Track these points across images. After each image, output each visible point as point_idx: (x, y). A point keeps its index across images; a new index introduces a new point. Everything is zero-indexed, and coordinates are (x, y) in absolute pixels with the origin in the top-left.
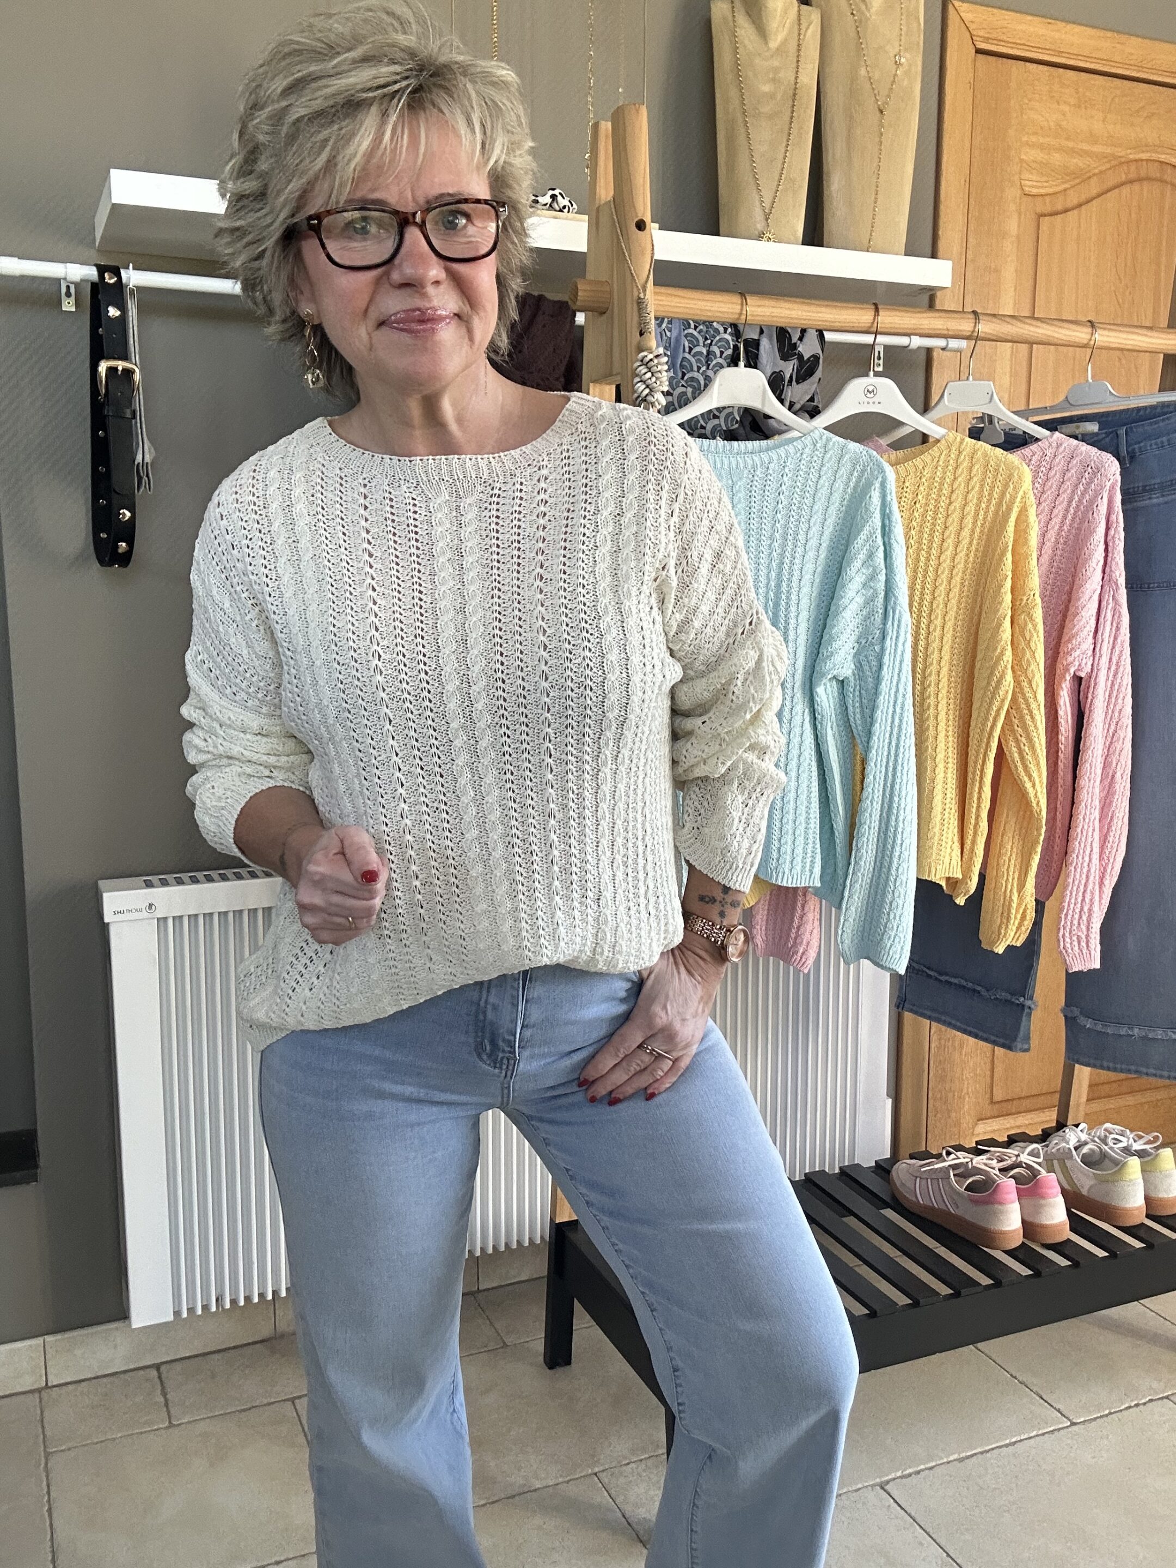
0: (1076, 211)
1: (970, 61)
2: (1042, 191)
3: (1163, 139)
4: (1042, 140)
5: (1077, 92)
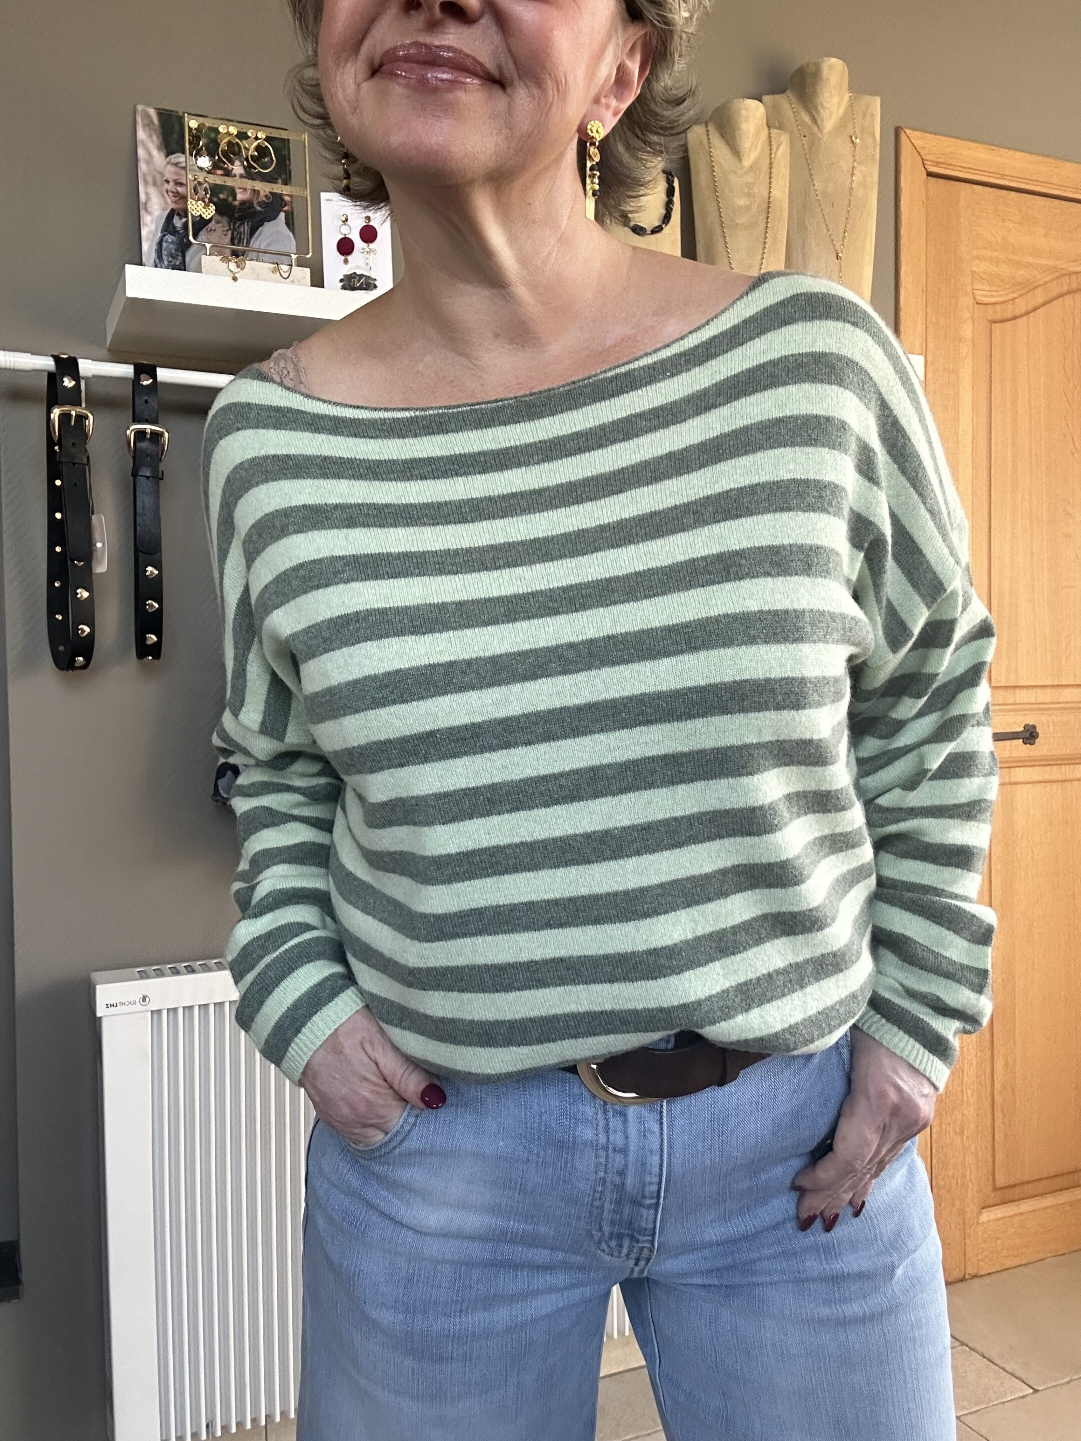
0: (1025, 318)
1: (921, 183)
2: (992, 300)
4: (991, 254)
5: (1020, 211)
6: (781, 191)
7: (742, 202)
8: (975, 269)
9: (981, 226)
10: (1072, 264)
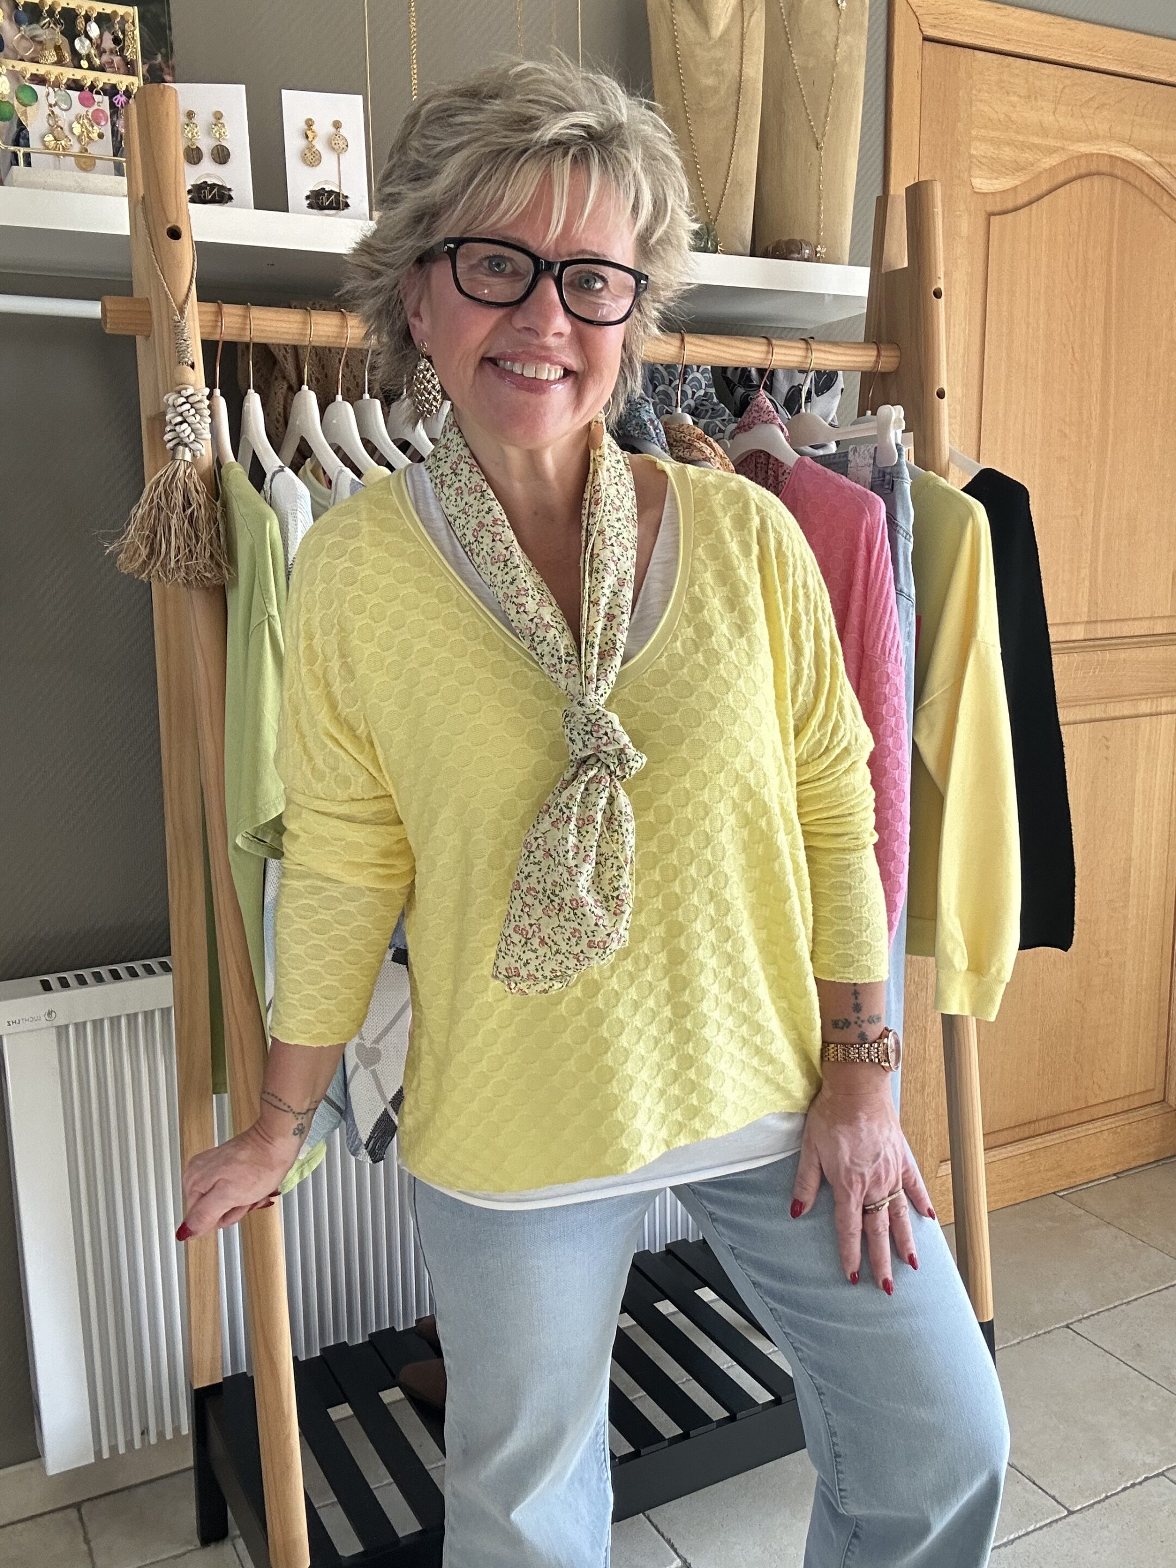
0: (1026, 209)
1: (917, 50)
2: (993, 189)
3: (1113, 130)
4: (993, 134)
5: (1027, 82)
6: (755, 70)
7: (710, 81)
8: (973, 152)
9: (981, 101)
10: (1082, 144)
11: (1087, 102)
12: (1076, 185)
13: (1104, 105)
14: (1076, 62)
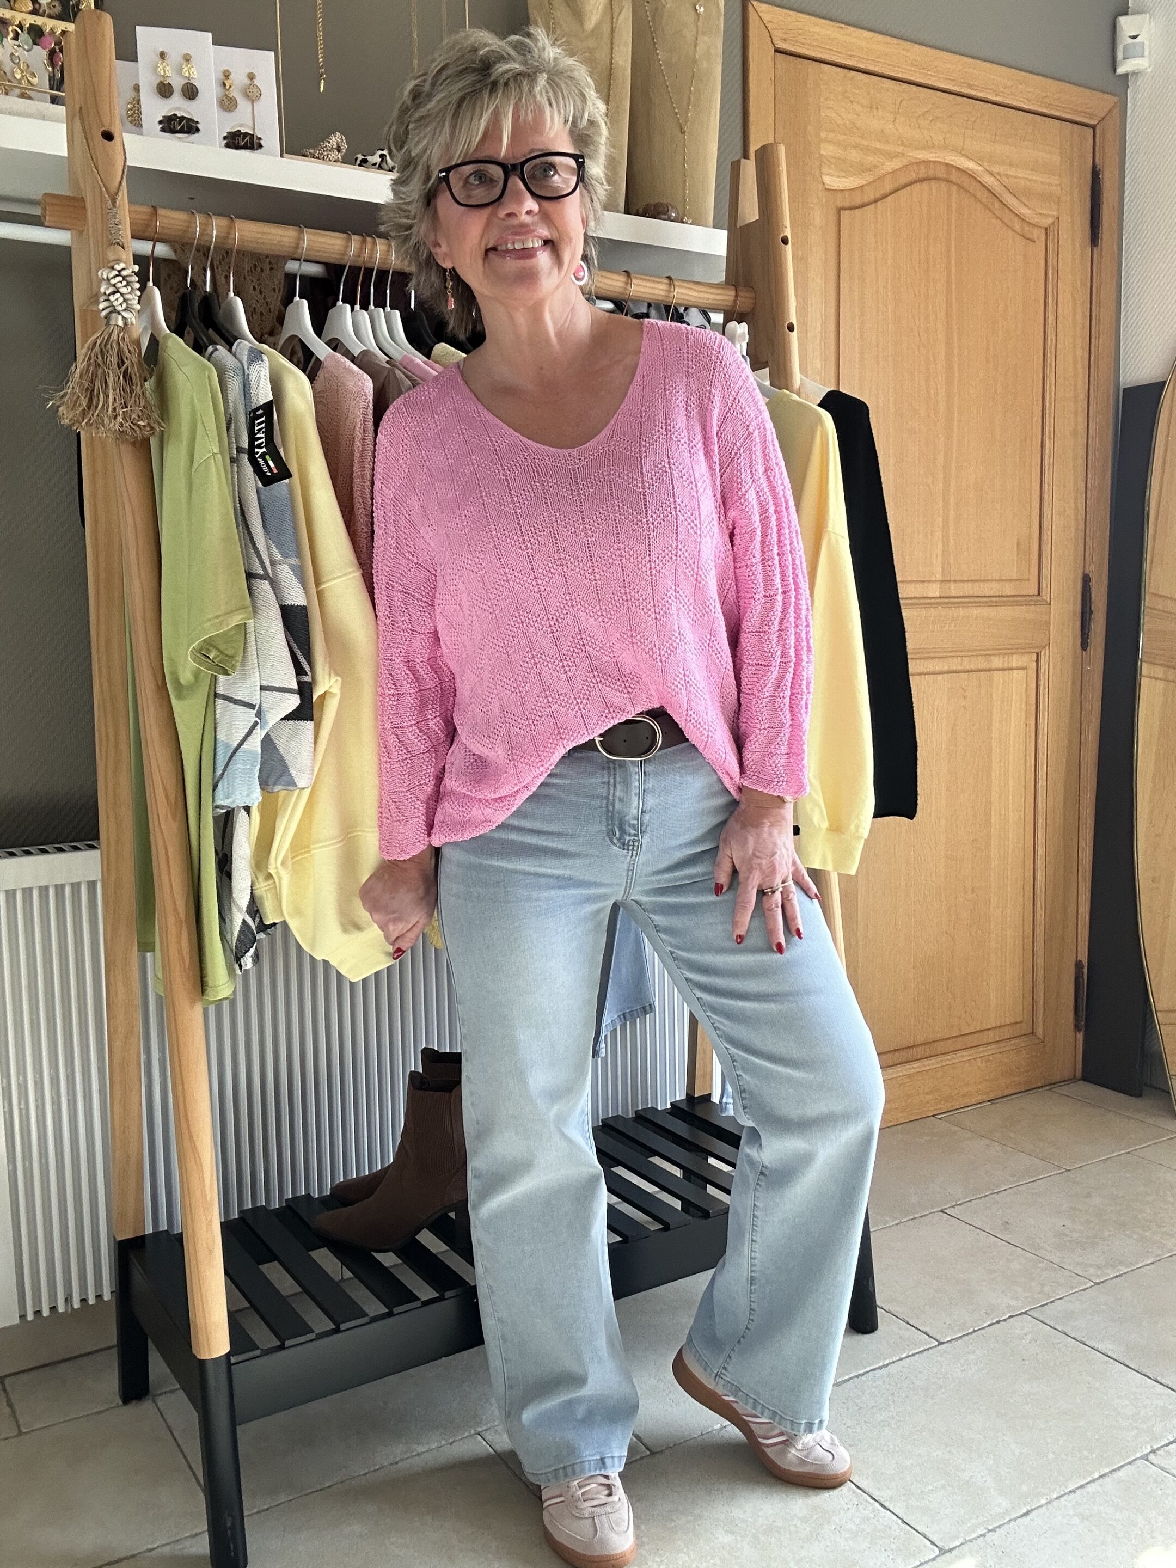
0: (873, 206)
1: (770, 58)
2: (842, 187)
3: (947, 142)
4: (841, 138)
5: (869, 94)
6: (623, 60)
8: (823, 152)
9: (829, 108)
10: (920, 152)
11: (923, 114)
12: (917, 187)
13: (937, 118)
14: (912, 78)
